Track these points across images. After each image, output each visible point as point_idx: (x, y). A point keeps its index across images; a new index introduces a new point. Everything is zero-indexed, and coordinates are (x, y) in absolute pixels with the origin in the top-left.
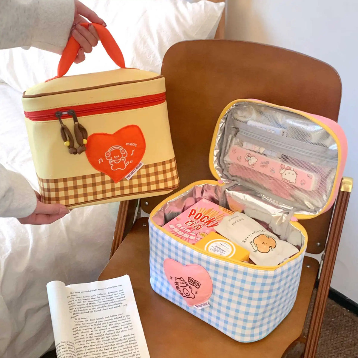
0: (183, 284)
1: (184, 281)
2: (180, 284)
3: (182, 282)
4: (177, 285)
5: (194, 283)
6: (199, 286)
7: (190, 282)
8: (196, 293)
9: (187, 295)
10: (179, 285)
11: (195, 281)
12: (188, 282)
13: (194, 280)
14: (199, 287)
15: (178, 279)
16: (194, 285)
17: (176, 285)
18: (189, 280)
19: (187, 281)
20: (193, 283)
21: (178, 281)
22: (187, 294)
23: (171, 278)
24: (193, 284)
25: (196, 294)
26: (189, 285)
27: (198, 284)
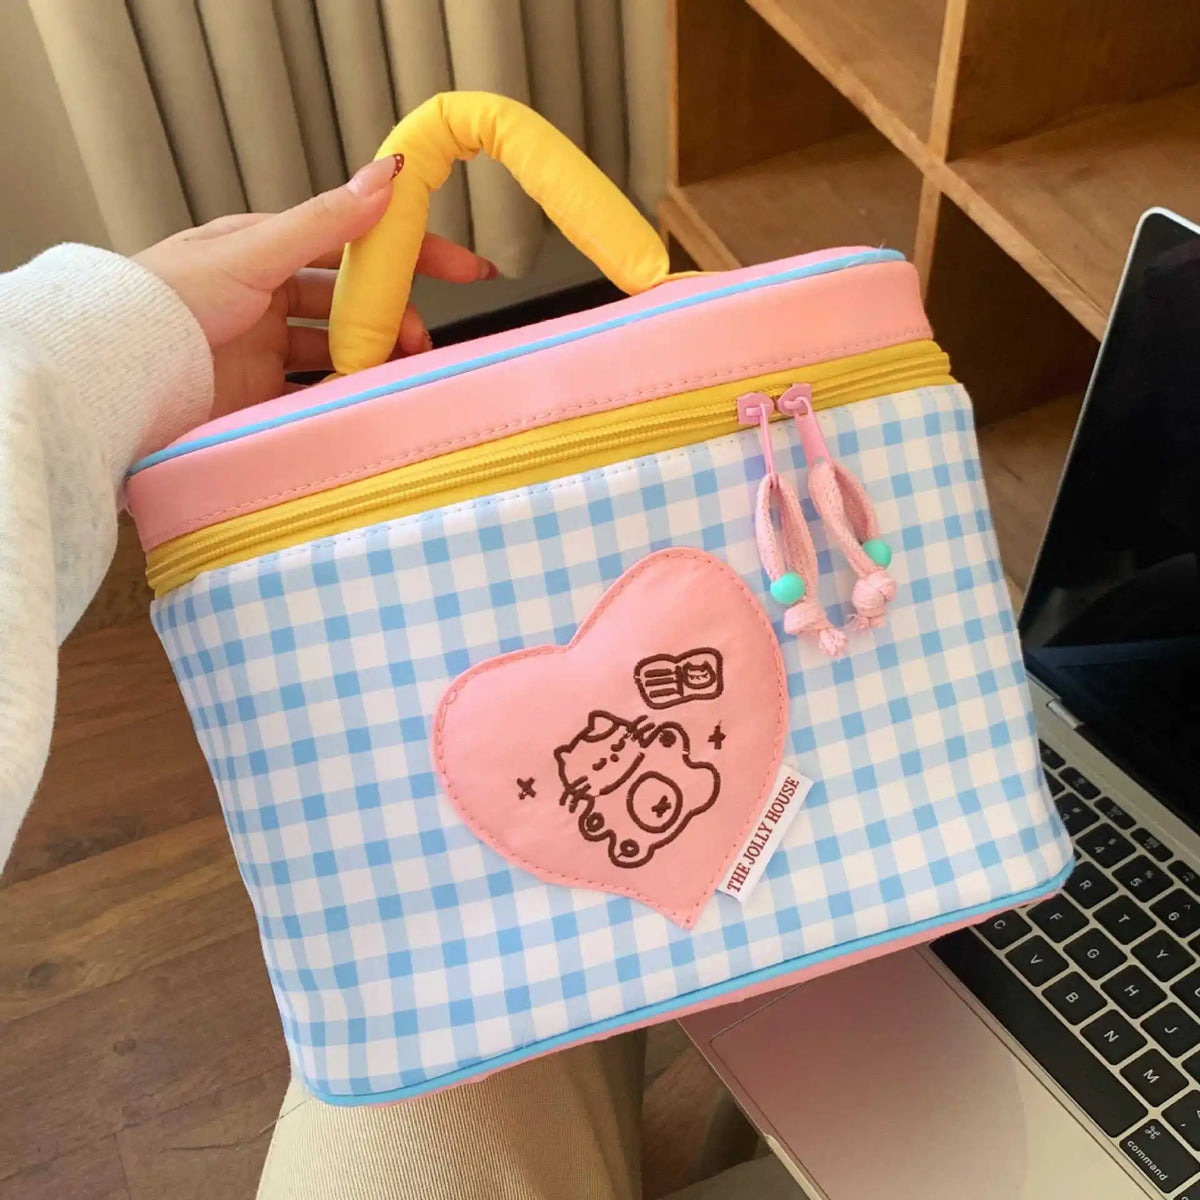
0: (615, 759)
1: (618, 723)
2: (597, 781)
3: (603, 749)
4: (583, 805)
5: (682, 676)
6: (717, 677)
7: (656, 700)
8: (717, 738)
9: (668, 815)
10: (590, 792)
11: (681, 664)
12: (643, 709)
13: (672, 666)
14: (720, 689)
15: (569, 749)
16: (688, 691)
17: (572, 809)
18: (648, 690)
19: (633, 708)
20: (674, 686)
21: (578, 764)
22: (659, 810)
23: (527, 788)
24: (680, 691)
25: (718, 746)
26: (658, 718)
27: (706, 666)
